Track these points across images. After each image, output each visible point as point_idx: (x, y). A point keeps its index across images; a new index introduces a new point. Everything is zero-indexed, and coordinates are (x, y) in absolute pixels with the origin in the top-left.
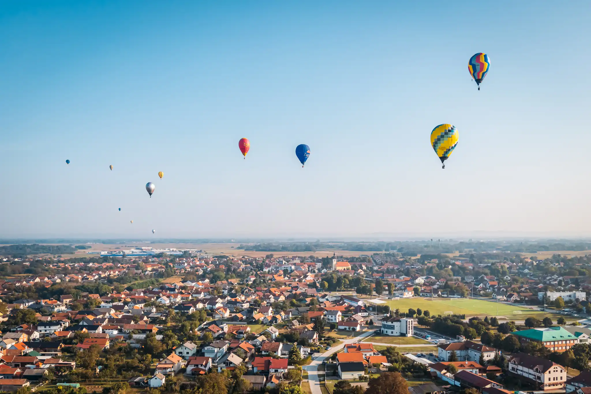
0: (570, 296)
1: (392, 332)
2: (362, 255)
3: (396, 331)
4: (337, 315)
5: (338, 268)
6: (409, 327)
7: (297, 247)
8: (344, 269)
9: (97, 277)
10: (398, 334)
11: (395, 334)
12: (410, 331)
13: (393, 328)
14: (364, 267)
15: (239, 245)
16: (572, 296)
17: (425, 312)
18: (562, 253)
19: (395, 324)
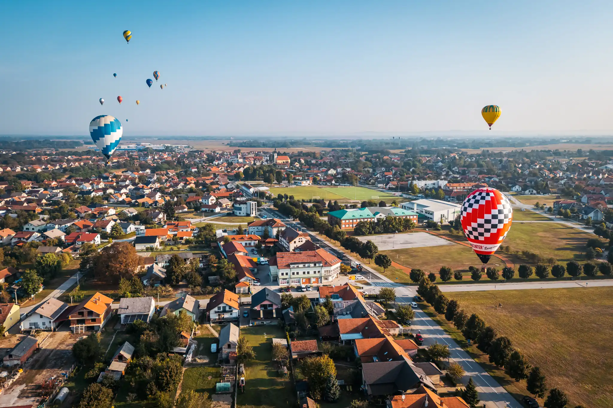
0: (434, 184)
1: (240, 213)
2: (323, 151)
3: (243, 212)
4: (210, 200)
5: (280, 162)
6: (253, 209)
7: (278, 143)
8: (284, 162)
9: (57, 167)
10: (245, 214)
11: (242, 214)
12: (254, 212)
13: (240, 209)
14: (303, 161)
15: (228, 142)
16: (436, 184)
17: (290, 196)
18: (490, 149)
19: (242, 206)
